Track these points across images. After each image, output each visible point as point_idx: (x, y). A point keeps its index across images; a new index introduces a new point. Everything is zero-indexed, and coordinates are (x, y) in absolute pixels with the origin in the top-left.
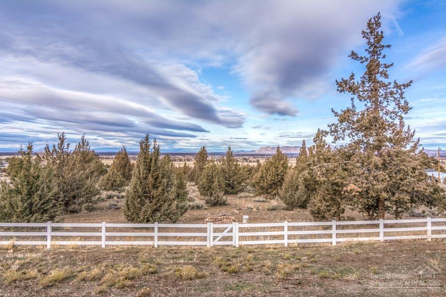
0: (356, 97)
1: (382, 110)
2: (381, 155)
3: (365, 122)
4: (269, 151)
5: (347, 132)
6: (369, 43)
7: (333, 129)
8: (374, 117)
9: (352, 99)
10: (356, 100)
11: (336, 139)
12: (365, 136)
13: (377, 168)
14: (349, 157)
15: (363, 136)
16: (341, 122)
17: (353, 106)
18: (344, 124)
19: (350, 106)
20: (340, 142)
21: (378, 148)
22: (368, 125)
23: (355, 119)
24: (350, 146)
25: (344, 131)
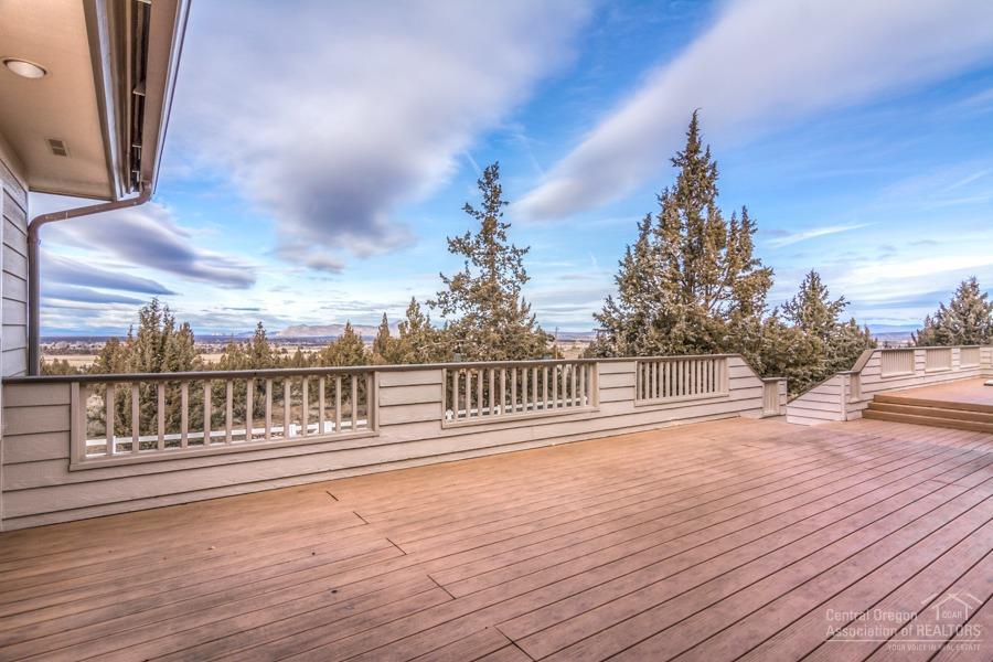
0: (470, 260)
1: (499, 278)
2: (498, 332)
3: (483, 291)
4: (305, 332)
5: (459, 303)
6: (486, 196)
7: (442, 299)
8: (493, 287)
9: (466, 263)
10: (471, 264)
11: (445, 312)
12: (482, 309)
13: (494, 345)
14: (463, 335)
15: (478, 309)
16: (453, 291)
17: (467, 271)
18: (457, 292)
19: (464, 272)
20: (450, 316)
21: (494, 323)
22: (486, 296)
23: (469, 288)
24: (464, 321)
25: (455, 302)
